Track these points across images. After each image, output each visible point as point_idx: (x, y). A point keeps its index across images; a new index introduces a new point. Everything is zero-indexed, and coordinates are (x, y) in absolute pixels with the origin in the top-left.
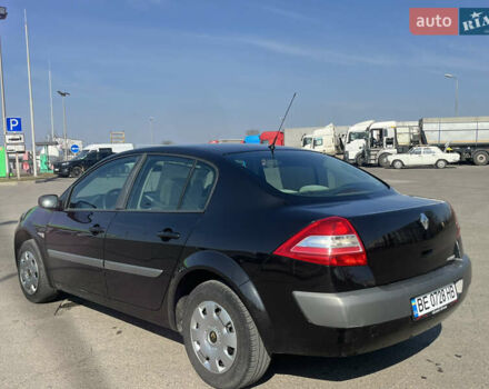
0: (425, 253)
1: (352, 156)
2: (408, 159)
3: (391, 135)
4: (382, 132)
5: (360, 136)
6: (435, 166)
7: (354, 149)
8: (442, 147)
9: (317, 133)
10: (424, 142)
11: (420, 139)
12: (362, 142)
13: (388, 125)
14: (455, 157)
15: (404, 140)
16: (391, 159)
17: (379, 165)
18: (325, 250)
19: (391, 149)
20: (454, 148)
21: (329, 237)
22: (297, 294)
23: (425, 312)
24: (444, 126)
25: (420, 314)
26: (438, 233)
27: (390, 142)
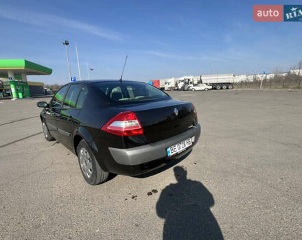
0: (176, 126)
1: (180, 87)
2: (197, 88)
3: (191, 81)
4: (189, 80)
5: (182, 81)
6: (205, 90)
7: (180, 85)
8: (207, 84)
9: (169, 81)
10: (201, 82)
11: (200, 82)
12: (183, 83)
13: (190, 77)
14: (211, 87)
15: (195, 82)
16: (191, 88)
17: (188, 90)
18: (121, 128)
19: (191, 85)
20: (211, 84)
21: (124, 122)
22: (110, 149)
23: (174, 153)
24: (208, 78)
25: (171, 154)
26: (184, 116)
27: (191, 83)
